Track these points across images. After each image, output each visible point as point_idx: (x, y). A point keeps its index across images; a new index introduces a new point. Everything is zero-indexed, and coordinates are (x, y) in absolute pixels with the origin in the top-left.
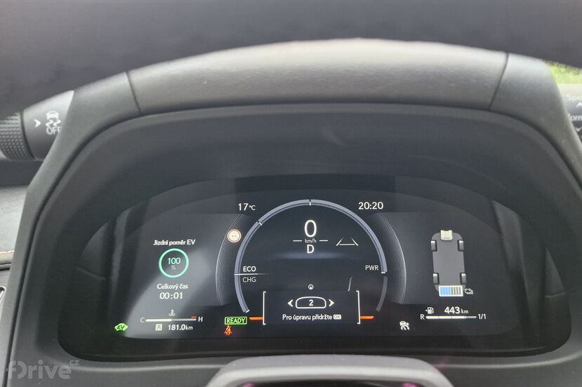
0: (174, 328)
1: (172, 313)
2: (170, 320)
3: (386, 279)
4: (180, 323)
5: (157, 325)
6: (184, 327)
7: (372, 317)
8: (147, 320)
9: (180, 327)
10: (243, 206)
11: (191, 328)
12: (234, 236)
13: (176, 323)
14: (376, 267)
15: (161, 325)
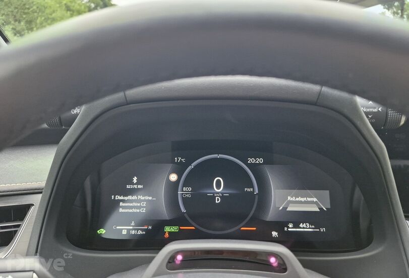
0: (133, 232)
1: (133, 224)
2: (131, 228)
3: (257, 197)
4: (138, 230)
5: (123, 231)
6: (140, 232)
7: (255, 229)
8: (118, 227)
9: (137, 232)
10: (178, 159)
11: (144, 232)
12: (173, 177)
13: (135, 229)
14: (252, 190)
15: (126, 231)
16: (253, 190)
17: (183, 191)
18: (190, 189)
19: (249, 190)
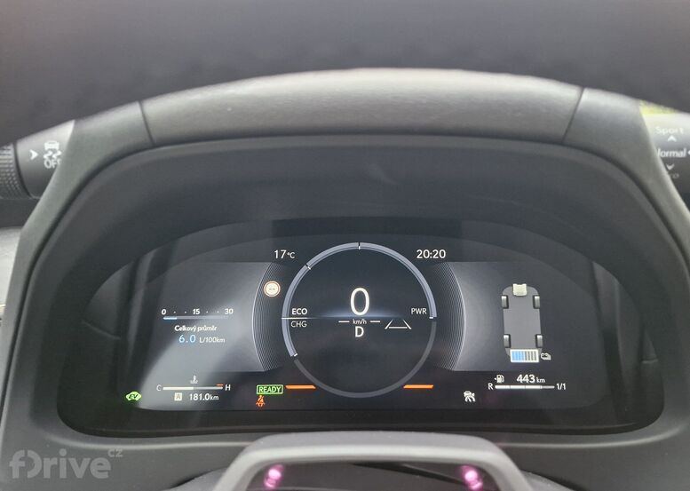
0: (196, 397)
1: (195, 381)
2: (192, 388)
3: (434, 325)
4: (204, 392)
5: (176, 394)
6: (209, 397)
7: (431, 386)
8: (165, 388)
9: (203, 397)
10: (280, 254)
11: (217, 398)
12: (272, 289)
13: (199, 392)
14: (424, 311)
15: (181, 394)
16: (428, 311)
17: (291, 315)
18: (304, 311)
19: (419, 311)
